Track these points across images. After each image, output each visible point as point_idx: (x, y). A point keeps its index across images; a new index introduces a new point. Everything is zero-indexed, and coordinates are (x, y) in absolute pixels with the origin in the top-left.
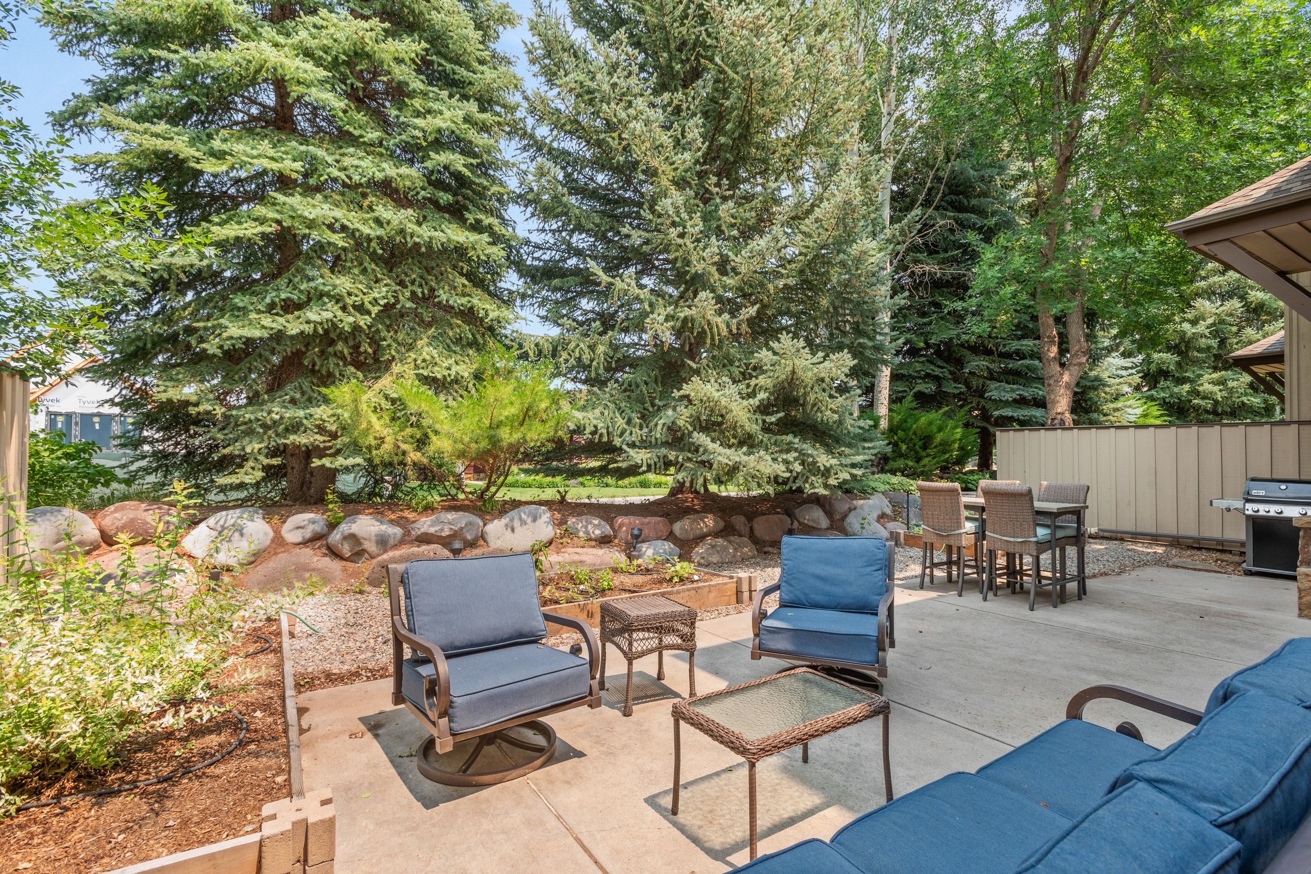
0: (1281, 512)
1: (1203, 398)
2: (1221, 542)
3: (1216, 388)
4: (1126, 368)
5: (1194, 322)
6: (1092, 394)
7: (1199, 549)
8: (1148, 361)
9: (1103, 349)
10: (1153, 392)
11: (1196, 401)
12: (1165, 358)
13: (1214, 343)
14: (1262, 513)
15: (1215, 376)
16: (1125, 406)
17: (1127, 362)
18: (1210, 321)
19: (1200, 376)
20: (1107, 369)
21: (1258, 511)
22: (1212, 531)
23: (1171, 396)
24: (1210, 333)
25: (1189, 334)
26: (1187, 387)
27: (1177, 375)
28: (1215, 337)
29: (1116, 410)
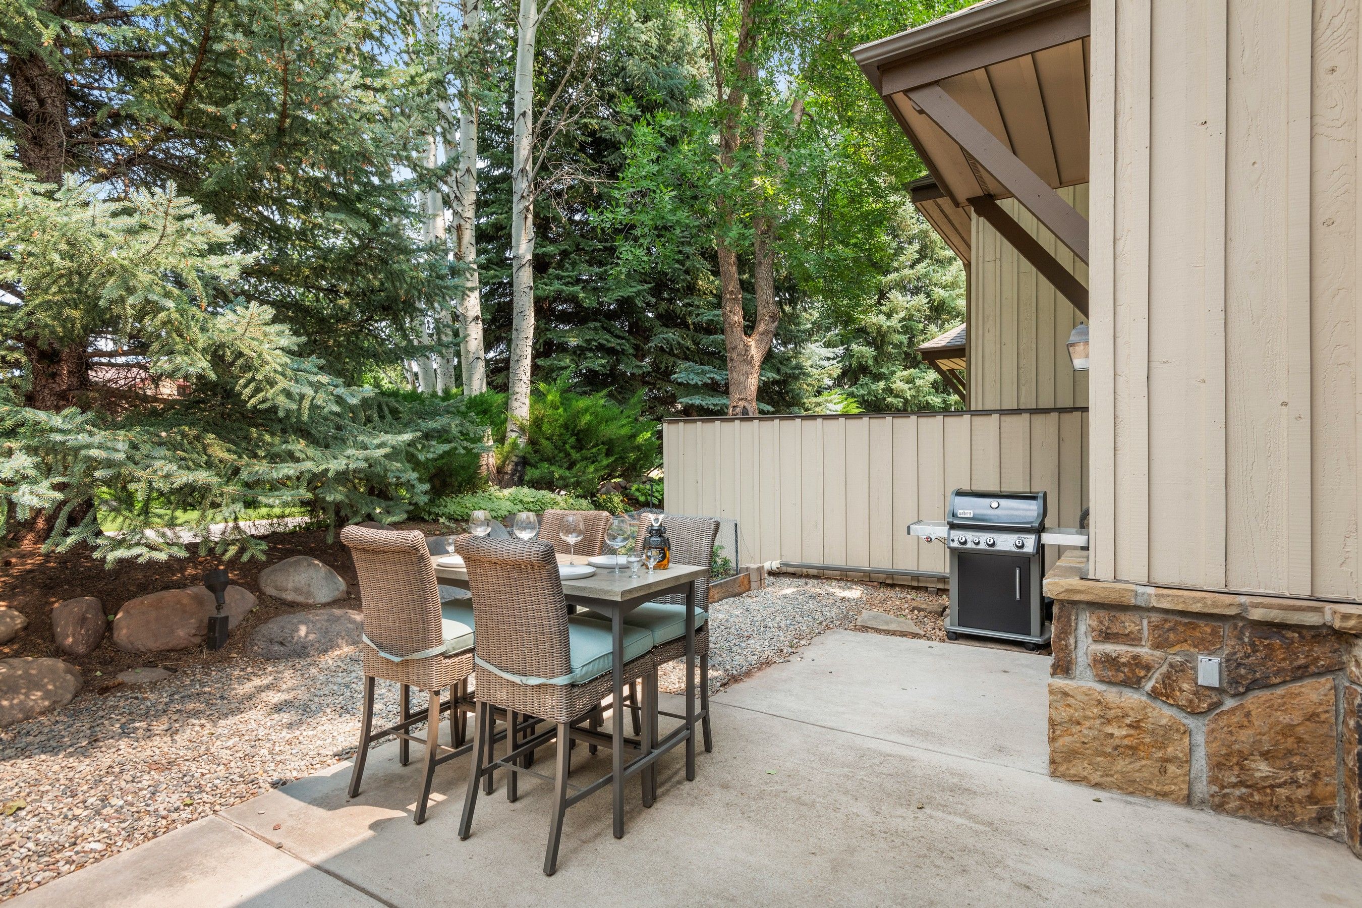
0: (993, 544)
1: (897, 396)
2: (916, 577)
3: (906, 386)
4: (828, 359)
5: (889, 316)
6: (795, 386)
7: (893, 586)
8: (849, 354)
9: (804, 332)
10: (854, 389)
11: (889, 399)
12: (863, 351)
13: (904, 338)
14: (970, 545)
15: (905, 373)
16: (827, 401)
17: (829, 352)
18: (902, 315)
19: (893, 373)
20: (810, 358)
21: (965, 543)
22: (906, 563)
23: (869, 393)
24: (902, 327)
25: (884, 328)
26: (882, 384)
27: (874, 371)
28: (905, 333)
29: (818, 404)
